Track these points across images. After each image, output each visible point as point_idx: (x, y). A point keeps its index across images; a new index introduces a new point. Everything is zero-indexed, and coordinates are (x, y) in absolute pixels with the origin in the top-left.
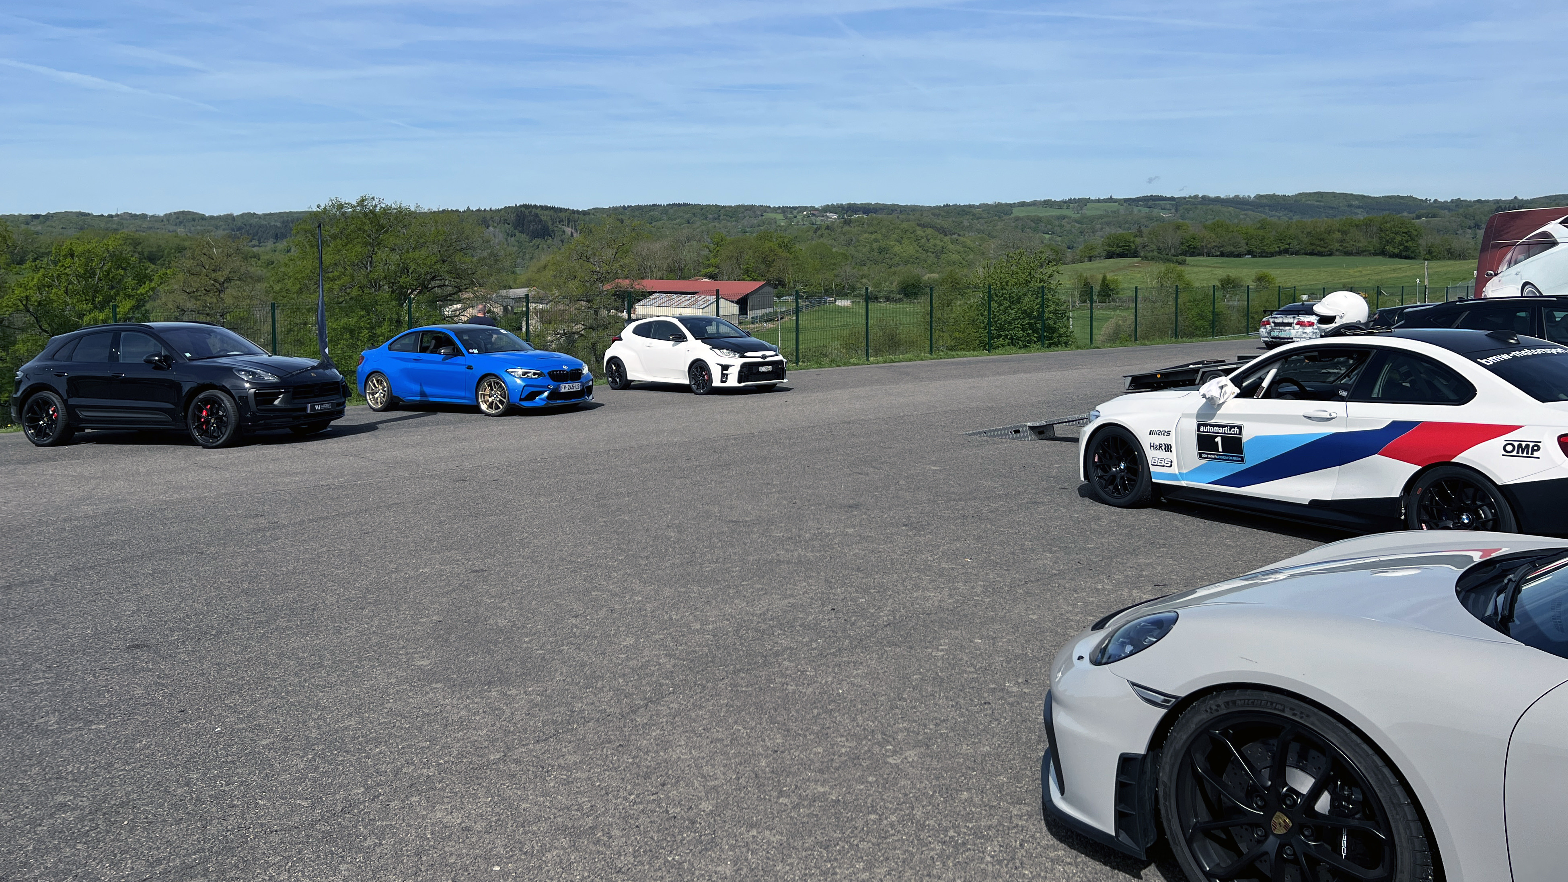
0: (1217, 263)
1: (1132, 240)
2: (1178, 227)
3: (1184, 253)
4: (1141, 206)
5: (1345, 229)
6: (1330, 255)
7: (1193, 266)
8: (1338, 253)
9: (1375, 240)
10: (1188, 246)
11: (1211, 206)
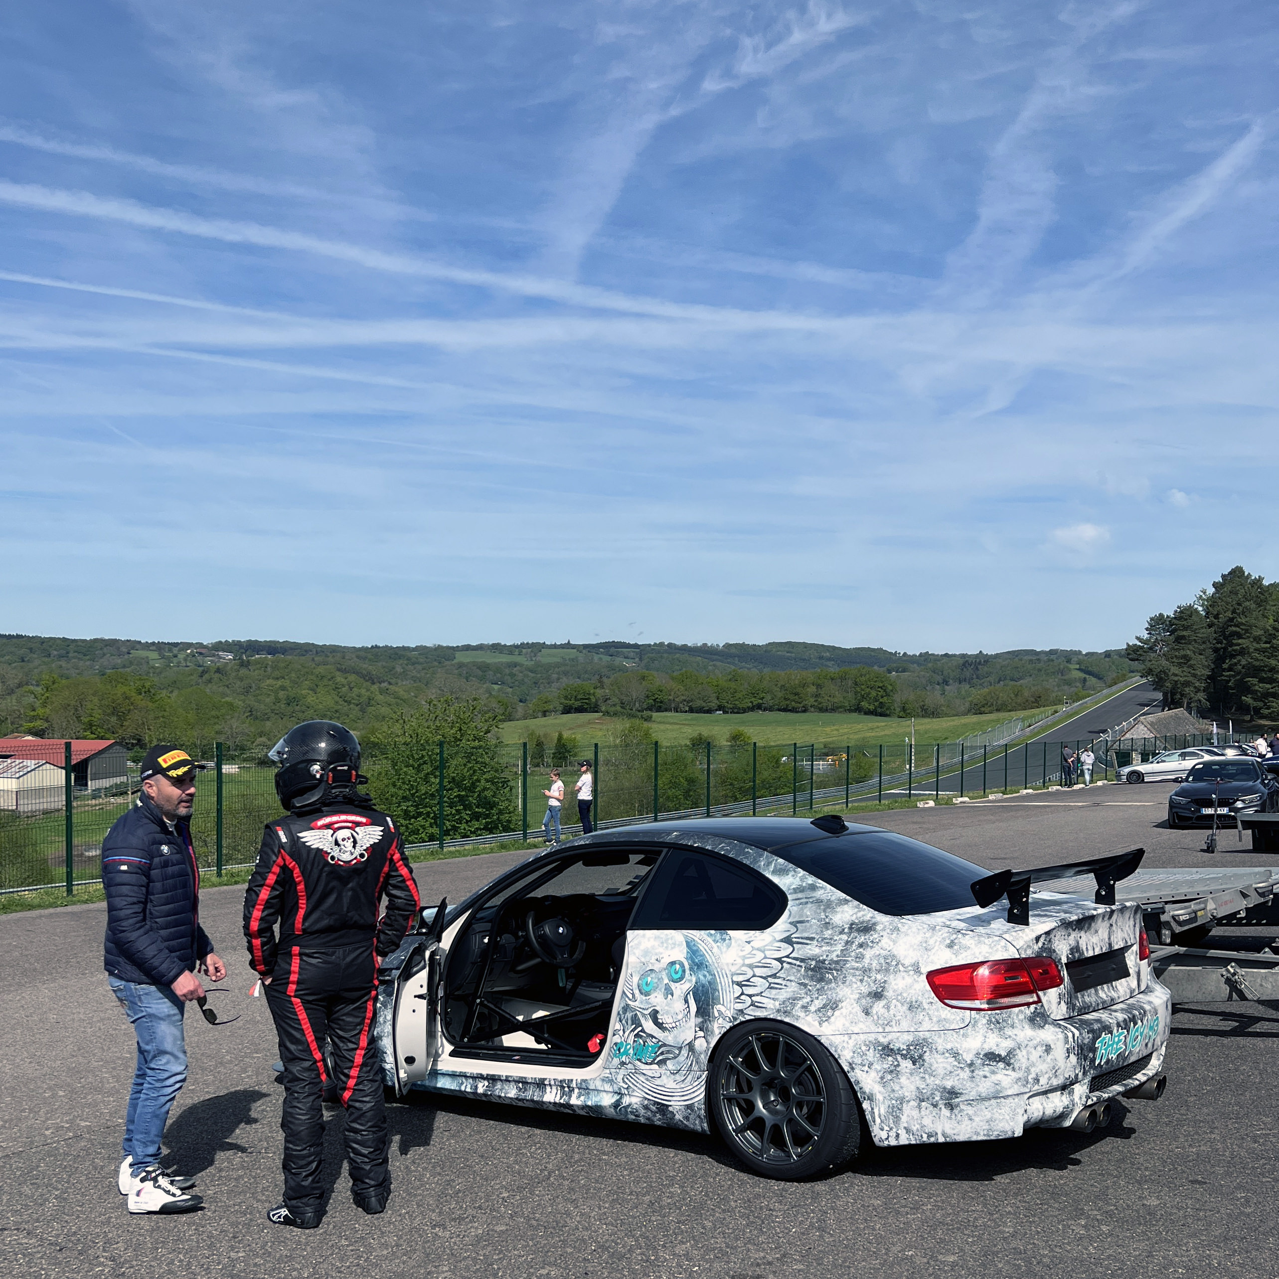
0: (686, 720)
1: (592, 692)
2: (643, 678)
3: (650, 708)
4: (602, 653)
5: (819, 682)
6: (805, 711)
7: (660, 723)
8: (812, 709)
9: (850, 695)
10: (654, 700)
11: (678, 655)
